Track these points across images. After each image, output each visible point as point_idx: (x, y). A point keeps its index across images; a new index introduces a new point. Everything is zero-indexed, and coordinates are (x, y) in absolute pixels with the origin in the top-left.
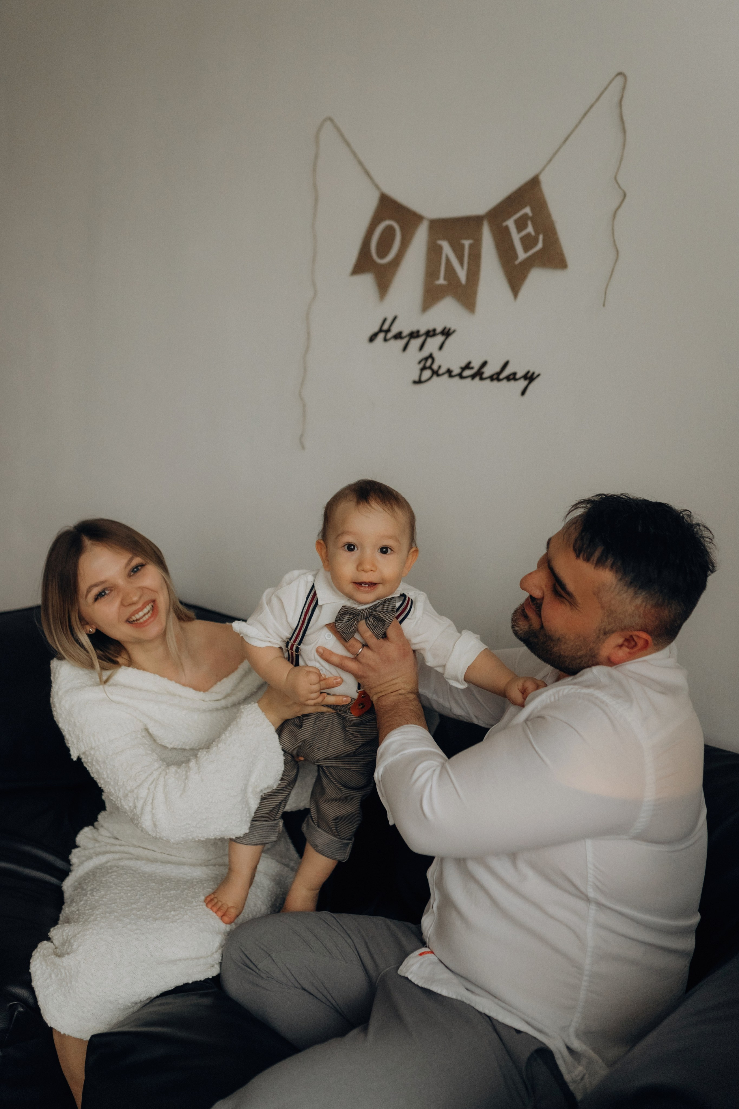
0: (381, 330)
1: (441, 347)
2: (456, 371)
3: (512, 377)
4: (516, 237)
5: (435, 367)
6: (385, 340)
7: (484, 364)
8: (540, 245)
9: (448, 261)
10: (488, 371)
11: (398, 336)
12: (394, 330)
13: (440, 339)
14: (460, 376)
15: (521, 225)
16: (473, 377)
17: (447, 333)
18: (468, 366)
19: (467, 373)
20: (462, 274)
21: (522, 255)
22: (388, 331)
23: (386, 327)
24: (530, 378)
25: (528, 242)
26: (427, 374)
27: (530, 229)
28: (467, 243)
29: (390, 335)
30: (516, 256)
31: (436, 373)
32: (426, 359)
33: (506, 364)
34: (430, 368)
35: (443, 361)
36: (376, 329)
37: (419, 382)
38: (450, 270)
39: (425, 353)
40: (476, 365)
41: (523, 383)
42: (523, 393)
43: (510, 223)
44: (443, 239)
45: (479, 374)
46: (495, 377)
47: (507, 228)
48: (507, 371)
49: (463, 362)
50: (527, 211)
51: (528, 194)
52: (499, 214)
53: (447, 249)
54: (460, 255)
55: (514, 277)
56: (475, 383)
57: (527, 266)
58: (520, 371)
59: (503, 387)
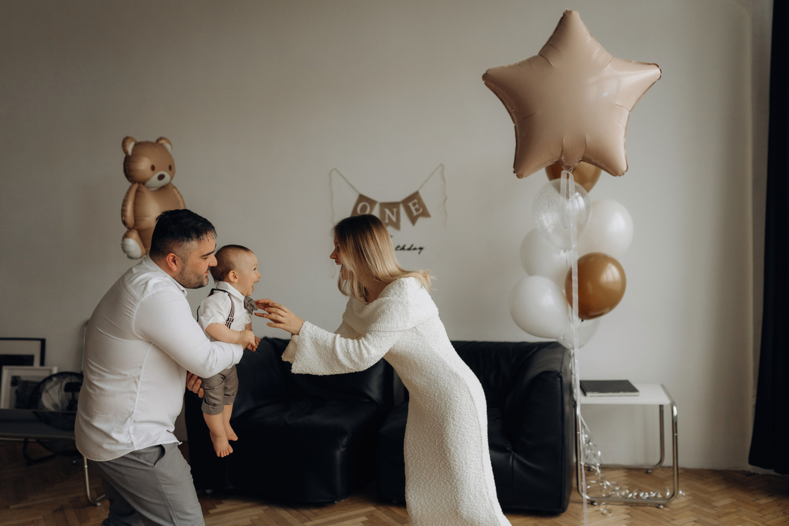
3: (415, 249)
4: (413, 209)
7: (404, 246)
8: (421, 211)
9: (388, 215)
10: (406, 248)
16: (401, 249)
18: (399, 247)
19: (399, 248)
20: (394, 219)
21: (415, 213)
24: (421, 249)
25: (417, 210)
27: (417, 206)
28: (395, 210)
30: (412, 213)
33: (412, 246)
38: (389, 218)
40: (402, 246)
41: (419, 251)
42: (419, 253)
43: (410, 204)
44: (386, 208)
45: (403, 249)
46: (409, 249)
47: (409, 207)
48: (413, 247)
49: (397, 245)
50: (416, 201)
51: (415, 196)
52: (406, 202)
53: (388, 211)
54: (393, 214)
55: (413, 220)
56: (402, 251)
57: (417, 217)
58: (418, 247)
59: (412, 252)
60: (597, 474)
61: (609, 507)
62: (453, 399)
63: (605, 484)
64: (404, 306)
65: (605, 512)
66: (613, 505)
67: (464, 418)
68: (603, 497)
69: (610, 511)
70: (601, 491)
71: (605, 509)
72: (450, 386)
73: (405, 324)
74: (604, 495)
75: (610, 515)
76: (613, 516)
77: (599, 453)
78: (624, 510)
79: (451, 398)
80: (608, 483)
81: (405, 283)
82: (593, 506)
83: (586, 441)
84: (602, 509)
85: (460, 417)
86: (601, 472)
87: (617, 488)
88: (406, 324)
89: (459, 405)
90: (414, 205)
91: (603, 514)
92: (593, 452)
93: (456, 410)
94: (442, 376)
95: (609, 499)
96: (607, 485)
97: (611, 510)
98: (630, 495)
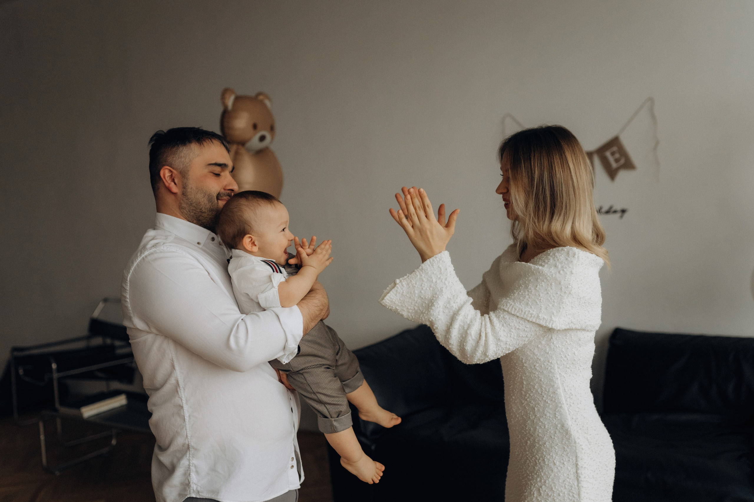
4: (610, 159)
8: (622, 161)
15: (613, 154)
21: (614, 166)
25: (617, 161)
27: (617, 156)
30: (611, 166)
43: (608, 154)
47: (606, 157)
50: (615, 149)
51: (617, 143)
52: (602, 150)
55: (611, 173)
57: (616, 168)
62: (547, 463)
64: (561, 289)
67: (555, 498)
72: (551, 442)
73: (551, 317)
79: (546, 460)
81: (576, 256)
85: (550, 494)
88: (553, 317)
89: (553, 475)
93: (545, 482)
94: (546, 423)
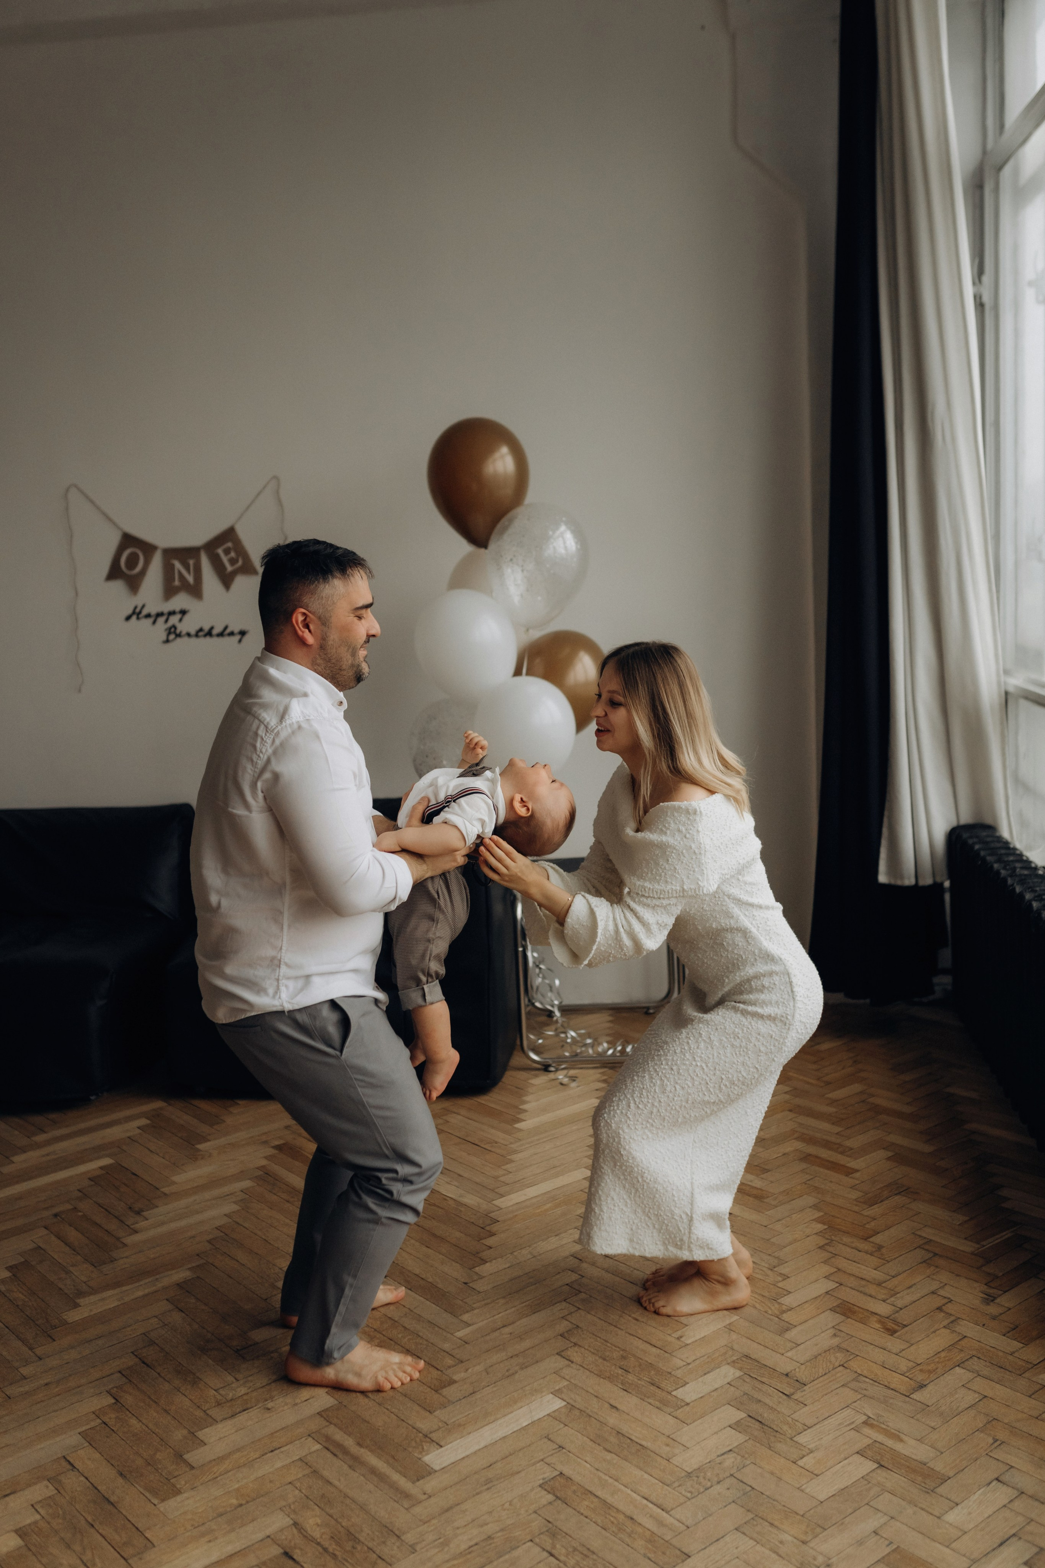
0: (134, 613)
1: (181, 620)
2: (193, 632)
3: (232, 634)
4: (225, 559)
5: (178, 632)
6: (138, 618)
7: (212, 628)
8: (240, 563)
9: (180, 573)
10: (215, 632)
11: (148, 616)
12: (145, 612)
13: (178, 616)
14: (197, 635)
16: (205, 636)
17: (183, 612)
18: (201, 630)
19: (201, 634)
20: (190, 579)
21: (229, 568)
22: (140, 612)
23: (138, 610)
24: (243, 633)
25: (233, 562)
26: (172, 637)
27: (233, 554)
28: (191, 561)
29: (141, 616)
30: (225, 568)
31: (179, 635)
32: (170, 628)
33: (226, 628)
34: (175, 632)
35: (182, 628)
36: (130, 612)
37: (167, 641)
38: (182, 577)
39: (170, 623)
40: (206, 628)
41: (238, 637)
42: (240, 641)
43: (220, 551)
44: (174, 559)
45: (209, 634)
46: (221, 635)
47: (218, 555)
48: (228, 631)
49: (197, 628)
50: (230, 544)
51: (229, 535)
52: (211, 547)
53: (178, 565)
54: (187, 568)
55: (226, 580)
56: (208, 639)
57: (234, 574)
58: (236, 630)
59: (226, 640)
60: (555, 1018)
61: (572, 1072)
63: (569, 1036)
65: (566, 1081)
66: (581, 1068)
68: (566, 1057)
69: (573, 1079)
70: (563, 1046)
71: (566, 1076)
74: (567, 1054)
75: (573, 1085)
76: (578, 1086)
77: (557, 982)
78: (598, 1076)
80: (573, 1034)
82: (546, 1073)
83: (534, 963)
84: (561, 1076)
86: (562, 1015)
87: (589, 1041)
90: (227, 552)
91: (562, 1084)
92: (547, 981)
95: (577, 1061)
96: (572, 1037)
97: (576, 1077)
98: (610, 1052)
